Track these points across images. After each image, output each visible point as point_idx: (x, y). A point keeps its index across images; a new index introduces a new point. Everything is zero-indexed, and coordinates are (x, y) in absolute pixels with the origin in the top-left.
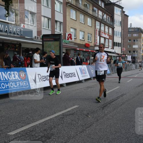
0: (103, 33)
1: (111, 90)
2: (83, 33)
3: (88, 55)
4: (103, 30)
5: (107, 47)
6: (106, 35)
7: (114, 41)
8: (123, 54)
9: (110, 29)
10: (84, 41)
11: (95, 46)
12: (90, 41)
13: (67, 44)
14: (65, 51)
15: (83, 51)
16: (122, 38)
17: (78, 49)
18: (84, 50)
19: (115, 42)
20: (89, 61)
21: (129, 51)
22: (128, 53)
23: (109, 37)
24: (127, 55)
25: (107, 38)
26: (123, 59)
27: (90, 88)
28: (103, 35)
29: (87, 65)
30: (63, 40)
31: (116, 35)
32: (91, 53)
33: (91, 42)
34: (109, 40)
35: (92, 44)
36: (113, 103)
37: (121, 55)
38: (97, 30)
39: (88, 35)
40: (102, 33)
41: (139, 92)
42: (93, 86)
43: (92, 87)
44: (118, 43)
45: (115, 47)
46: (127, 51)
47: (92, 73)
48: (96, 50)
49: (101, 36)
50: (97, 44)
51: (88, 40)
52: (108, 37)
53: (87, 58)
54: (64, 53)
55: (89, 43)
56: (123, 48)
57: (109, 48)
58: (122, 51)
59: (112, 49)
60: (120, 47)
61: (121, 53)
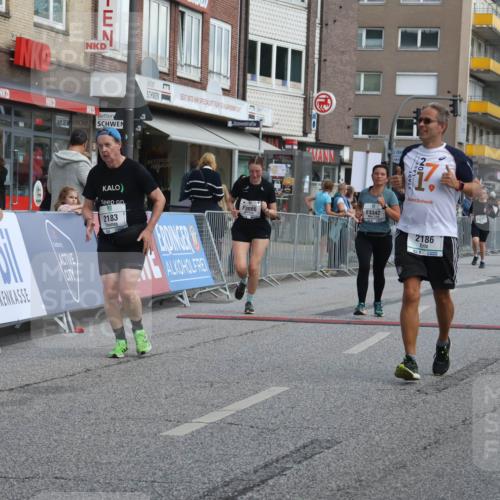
1: (218, 407)
3: (31, 134)
5: (195, 76)
7: (251, 37)
8: (318, 144)
10: (6, 15)
11: (98, 63)
12: (49, 22)
16: (310, 9)
18: (4, 93)
19: (260, 41)
20: (39, 184)
21: (366, 123)
22: (360, 135)
24: (345, 154)
25: (193, 9)
26: (316, 177)
27: (38, 391)
29: (24, 213)
32: (62, 121)
33: (66, 33)
34: (213, 21)
35: (70, 52)
37: (302, 146)
41: (439, 431)
42: (66, 382)
43: (58, 389)
44: (282, 51)
45: (257, 84)
46: (349, 120)
47: (68, 275)
48: (103, 99)
50: (108, 53)
51: (36, 13)
55: (43, 38)
56: (319, 90)
57: (209, 87)
58: (314, 120)
59: (232, 96)
60: (299, 81)
61: (305, 134)
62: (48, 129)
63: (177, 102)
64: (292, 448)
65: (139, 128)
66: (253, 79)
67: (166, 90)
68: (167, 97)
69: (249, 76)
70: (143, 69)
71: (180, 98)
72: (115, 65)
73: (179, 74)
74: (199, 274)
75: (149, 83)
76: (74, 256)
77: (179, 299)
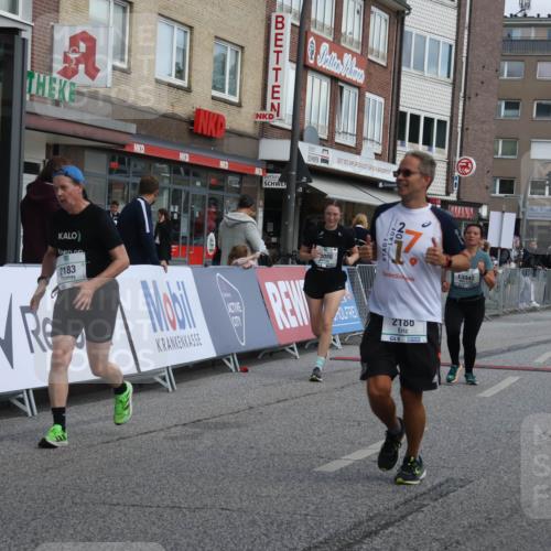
0: (325, 47)
2: (178, 35)
3: (206, 192)
4: (329, 21)
5: (351, 142)
6: (347, 57)
7: (401, 109)
8: (459, 203)
9: (379, 22)
10: (188, 90)
11: (266, 130)
12: (226, 96)
13: (57, 103)
14: (38, 157)
15: (175, 165)
16: (455, 85)
17: (139, 148)
18: (184, 157)
19: (409, 112)
20: (212, 235)
21: (502, 182)
22: (497, 194)
23: (368, 75)
24: (484, 211)
25: (351, 84)
27: (208, 427)
28: (326, 59)
29: (199, 268)
30: (31, 75)
31: (419, 66)
32: (233, 181)
33: (239, 105)
34: (368, 95)
35: (242, 120)
36: (377, 542)
37: (445, 204)
38: (281, 21)
39: (218, 51)
40: (319, 40)
42: (232, 418)
43: (225, 425)
44: (429, 121)
45: (405, 149)
46: (487, 181)
47: (235, 321)
48: (269, 162)
49: (307, 68)
50: (277, 123)
51: (214, 88)
52: (358, 76)
53: (202, 216)
54: (31, 168)
55: (218, 109)
56: (461, 155)
57: (363, 152)
58: (456, 181)
59: (384, 160)
60: (444, 147)
61: (448, 194)
62: (221, 188)
63: (334, 165)
64: (429, 486)
65: (300, 190)
66: (403, 145)
67: (325, 154)
68: (325, 161)
69: (399, 142)
70: (305, 137)
71: (338, 161)
72: (281, 133)
73: (337, 140)
74: (350, 320)
75: (310, 149)
76: (241, 305)
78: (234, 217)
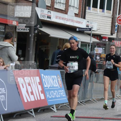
5: (63, 7)
37: (110, 39)
45: (91, 12)
47: (2, 98)
48: (20, 18)
56: (119, 14)
57: (68, 13)
58: (116, 28)
59: (79, 17)
60: (110, 10)
61: (112, 34)
63: (54, 19)
65: (36, 32)
66: (89, 9)
67: (49, 14)
68: (49, 17)
69: (87, 8)
70: (39, 4)
71: (55, 18)
73: (55, 7)
74: (61, 97)
75: (41, 11)
76: (5, 89)
77: (52, 109)
78: (2, 45)
